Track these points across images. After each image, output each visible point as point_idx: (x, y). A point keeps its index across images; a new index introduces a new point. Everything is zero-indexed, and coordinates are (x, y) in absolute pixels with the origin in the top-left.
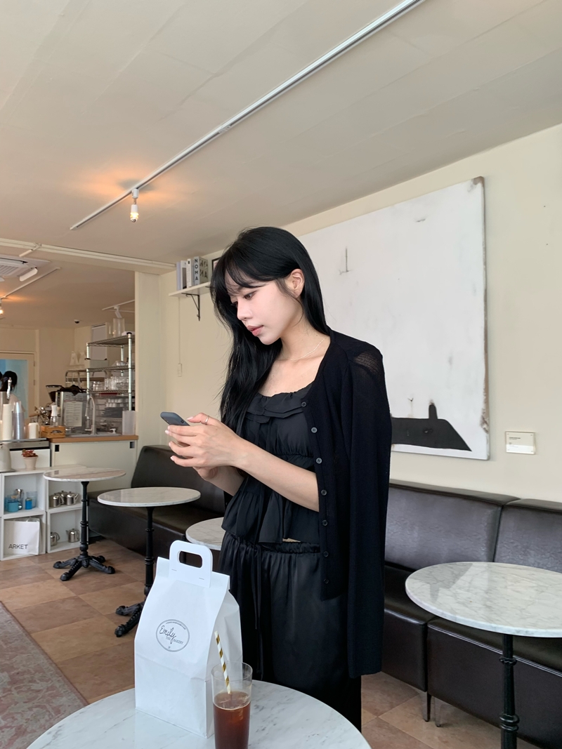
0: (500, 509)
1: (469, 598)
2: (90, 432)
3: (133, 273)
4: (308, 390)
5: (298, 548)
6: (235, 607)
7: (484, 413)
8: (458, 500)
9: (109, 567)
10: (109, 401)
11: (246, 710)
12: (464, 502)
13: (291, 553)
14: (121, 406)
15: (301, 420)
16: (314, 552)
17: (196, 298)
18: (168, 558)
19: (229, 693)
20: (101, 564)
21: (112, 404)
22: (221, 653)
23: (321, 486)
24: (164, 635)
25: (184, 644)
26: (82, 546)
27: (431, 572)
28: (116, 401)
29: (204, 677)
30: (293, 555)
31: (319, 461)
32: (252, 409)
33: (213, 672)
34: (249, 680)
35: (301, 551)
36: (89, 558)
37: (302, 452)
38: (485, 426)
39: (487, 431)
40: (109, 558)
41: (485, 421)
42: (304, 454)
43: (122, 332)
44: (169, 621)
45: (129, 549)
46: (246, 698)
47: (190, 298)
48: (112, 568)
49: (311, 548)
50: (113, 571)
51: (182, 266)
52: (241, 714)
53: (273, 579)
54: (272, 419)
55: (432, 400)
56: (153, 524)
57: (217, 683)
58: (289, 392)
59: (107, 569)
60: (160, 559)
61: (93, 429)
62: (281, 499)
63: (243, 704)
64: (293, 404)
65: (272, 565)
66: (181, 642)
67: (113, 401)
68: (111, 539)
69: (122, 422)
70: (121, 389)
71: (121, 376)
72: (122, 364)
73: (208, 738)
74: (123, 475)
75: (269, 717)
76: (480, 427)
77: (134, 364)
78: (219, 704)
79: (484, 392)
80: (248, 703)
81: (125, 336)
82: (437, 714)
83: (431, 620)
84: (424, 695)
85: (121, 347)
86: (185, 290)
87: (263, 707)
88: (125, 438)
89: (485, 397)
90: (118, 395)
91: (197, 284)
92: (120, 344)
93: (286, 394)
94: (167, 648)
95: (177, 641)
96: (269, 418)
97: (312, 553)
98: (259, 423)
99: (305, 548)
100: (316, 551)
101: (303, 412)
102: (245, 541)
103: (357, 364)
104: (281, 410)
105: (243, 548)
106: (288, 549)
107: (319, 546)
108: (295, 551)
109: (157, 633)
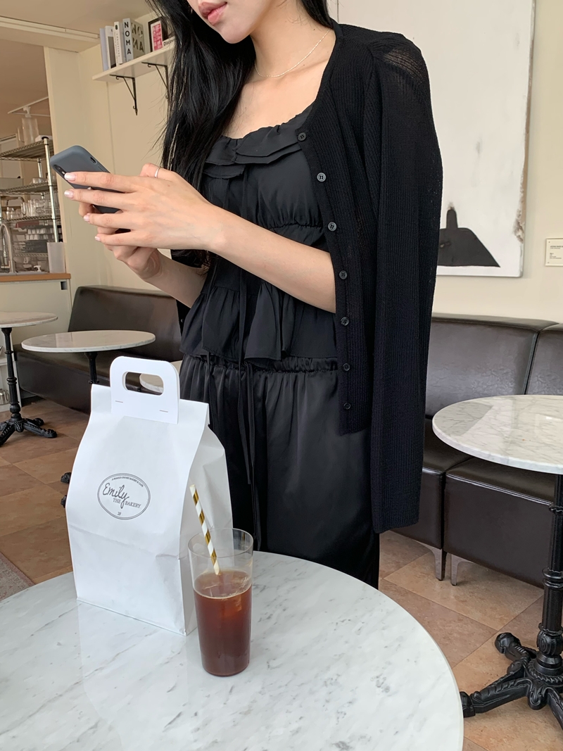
0: (535, 336)
2: (8, 270)
3: (42, 48)
4: (307, 115)
5: (308, 364)
6: (218, 451)
7: (519, 216)
8: (482, 328)
9: (49, 430)
10: (29, 232)
11: (246, 598)
13: (297, 372)
14: (45, 237)
15: (298, 163)
16: (332, 369)
17: (130, 82)
18: (107, 384)
19: (217, 573)
20: (38, 428)
21: (33, 236)
22: (202, 517)
23: (338, 265)
24: (109, 496)
25: (142, 507)
26: (12, 407)
27: (463, 408)
28: (38, 232)
29: (177, 553)
30: (301, 375)
31: (333, 226)
32: (213, 159)
33: (190, 545)
34: (248, 552)
35: (312, 369)
36: (23, 421)
37: (301, 219)
38: (520, 233)
39: (521, 240)
40: (49, 420)
41: (519, 227)
42: (304, 223)
43: (35, 137)
44: (117, 476)
46: (246, 580)
47: (122, 83)
48: (52, 431)
49: (327, 363)
50: (55, 435)
51: (108, 35)
52: (239, 603)
53: (270, 408)
54: (249, 168)
55: (451, 203)
57: (198, 561)
58: (273, 126)
59: (47, 433)
60: (96, 389)
61: (11, 266)
62: (276, 294)
63: (241, 589)
64: (284, 141)
65: (268, 390)
66: (137, 505)
67: (34, 232)
69: (47, 258)
70: (41, 215)
71: (41, 199)
72: (40, 182)
73: (187, 635)
74: (54, 320)
75: (275, 600)
76: (513, 235)
77: (56, 180)
78: (203, 591)
79: (521, 188)
80: (249, 587)
81: (40, 142)
82: (454, 572)
83: (450, 469)
84: (438, 552)
85: (38, 160)
86: (115, 69)
87: (265, 586)
88: (54, 277)
89: (522, 194)
90: (40, 224)
91: (130, 60)
92: (36, 157)
93: (270, 128)
94: (116, 514)
95: (131, 504)
96: (244, 166)
97: (328, 370)
98: (227, 179)
99: (318, 363)
100: (334, 367)
101: (301, 150)
102: (221, 362)
103: (389, 65)
104: (264, 152)
105: (220, 372)
106: (293, 366)
107: (336, 359)
108: (303, 369)
109: (98, 494)
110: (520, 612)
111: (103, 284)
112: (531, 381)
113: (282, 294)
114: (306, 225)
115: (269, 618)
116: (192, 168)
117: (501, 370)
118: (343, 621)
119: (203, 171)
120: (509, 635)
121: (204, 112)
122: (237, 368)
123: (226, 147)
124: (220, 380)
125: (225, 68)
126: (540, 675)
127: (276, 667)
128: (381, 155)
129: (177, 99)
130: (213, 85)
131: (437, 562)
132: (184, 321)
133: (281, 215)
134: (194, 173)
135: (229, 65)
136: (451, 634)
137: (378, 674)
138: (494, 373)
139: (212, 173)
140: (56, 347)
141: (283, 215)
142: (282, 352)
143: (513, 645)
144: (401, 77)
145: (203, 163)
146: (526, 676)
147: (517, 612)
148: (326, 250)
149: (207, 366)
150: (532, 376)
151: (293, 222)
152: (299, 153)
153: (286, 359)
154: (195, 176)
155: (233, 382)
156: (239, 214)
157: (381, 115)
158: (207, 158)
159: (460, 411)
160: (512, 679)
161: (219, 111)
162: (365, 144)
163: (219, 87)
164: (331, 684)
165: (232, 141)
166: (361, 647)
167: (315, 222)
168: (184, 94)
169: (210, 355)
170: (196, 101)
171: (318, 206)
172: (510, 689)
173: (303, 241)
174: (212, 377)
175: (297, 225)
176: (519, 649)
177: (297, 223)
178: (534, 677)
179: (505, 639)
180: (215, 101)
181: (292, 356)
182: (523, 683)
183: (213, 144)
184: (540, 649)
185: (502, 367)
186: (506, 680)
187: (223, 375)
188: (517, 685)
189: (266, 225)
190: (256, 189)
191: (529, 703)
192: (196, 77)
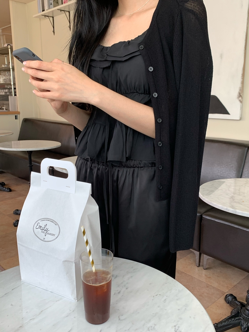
0: (247, 149)
1: (241, 199)
4: (144, 36)
5: (140, 164)
6: (95, 208)
7: (240, 90)
8: (220, 144)
9: (8, 188)
11: (109, 285)
12: (224, 145)
13: (134, 167)
14: (8, 94)
15: (139, 61)
16: (152, 166)
17: (51, 19)
19: (94, 271)
20: (3, 187)
22: (87, 242)
23: (157, 115)
24: (39, 230)
25: (56, 236)
27: (213, 184)
28: (4, 91)
29: (73, 260)
30: (136, 169)
31: (155, 95)
32: (95, 57)
33: (81, 257)
35: (142, 166)
37: (139, 90)
38: (240, 98)
39: (241, 102)
40: (8, 183)
41: (240, 95)
42: (140, 92)
43: (4, 44)
44: (43, 220)
45: (20, 178)
46: (109, 276)
48: (9, 189)
49: (150, 163)
50: (10, 190)
52: (105, 288)
53: (120, 186)
54: (113, 62)
56: (32, 163)
58: (126, 41)
59: (7, 189)
60: (33, 174)
62: (124, 127)
63: (107, 281)
64: (132, 49)
65: (120, 177)
66: (54, 235)
67: (2, 91)
68: (8, 172)
69: (9, 104)
70: (6, 83)
71: (6, 75)
72: (6, 66)
73: (77, 301)
74: (12, 134)
75: (122, 283)
76: (237, 99)
77: (14, 66)
78: (87, 281)
79: (242, 77)
80: (110, 279)
81: (6, 47)
82: (205, 263)
83: (204, 213)
84: (197, 253)
85: (5, 56)
86: (44, 12)
87: (117, 276)
88: (12, 113)
89: (242, 80)
90: (6, 87)
91: (51, 8)
92: (4, 54)
93: (125, 42)
94: (42, 239)
95: (50, 234)
96: (111, 62)
97: (150, 167)
98: (102, 68)
99: (145, 163)
100: (153, 165)
101: (141, 54)
102: (96, 162)
103: (187, 9)
104: (121, 54)
105: (95, 167)
106: (132, 165)
107: (155, 162)
108: (138, 166)
109: (33, 228)
110: (236, 283)
111: (36, 117)
112: (244, 171)
113: (127, 127)
114: (142, 94)
115: (119, 293)
116: (84, 61)
117: (229, 165)
118: (156, 295)
119: (90, 63)
120: (231, 295)
121: (91, 32)
122: (104, 165)
123: (102, 51)
124: (95, 171)
125: (102, 9)
126: (247, 316)
127: (123, 320)
128: (182, 58)
129: (77, 25)
130: (96, 18)
131: (196, 258)
132: (77, 138)
133: (129, 87)
134: (85, 63)
135: (104, 8)
136: (203, 294)
137: (175, 324)
138: (226, 166)
139: (94, 64)
140: (12, 148)
141: (130, 88)
142: (127, 158)
143: (233, 300)
144: (193, 16)
145: (89, 59)
146: (240, 316)
147: (235, 283)
148: (151, 106)
149: (89, 163)
150: (245, 168)
151: (135, 91)
152: (140, 56)
153: (129, 161)
154: (85, 66)
155: (102, 172)
156: (107, 87)
157: (183, 37)
158: (92, 56)
159: (211, 186)
160: (233, 318)
161: (98, 32)
162: (174, 53)
163: (99, 20)
164: (151, 329)
165: (104, 48)
166: (166, 310)
167: (146, 92)
168: (81, 23)
169: (91, 158)
170: (87, 27)
171: (149, 84)
172: (232, 322)
173: (140, 101)
174: (91, 169)
175: (137, 93)
176: (236, 302)
177: (137, 92)
178: (244, 316)
179: (230, 297)
180: (96, 27)
181: (132, 160)
182: (239, 319)
183: (95, 49)
184: (247, 303)
185: (230, 164)
186: (230, 318)
187: (96, 169)
188: (236, 320)
189: (121, 92)
190: (117, 74)
191: (241, 330)
192: (87, 14)
